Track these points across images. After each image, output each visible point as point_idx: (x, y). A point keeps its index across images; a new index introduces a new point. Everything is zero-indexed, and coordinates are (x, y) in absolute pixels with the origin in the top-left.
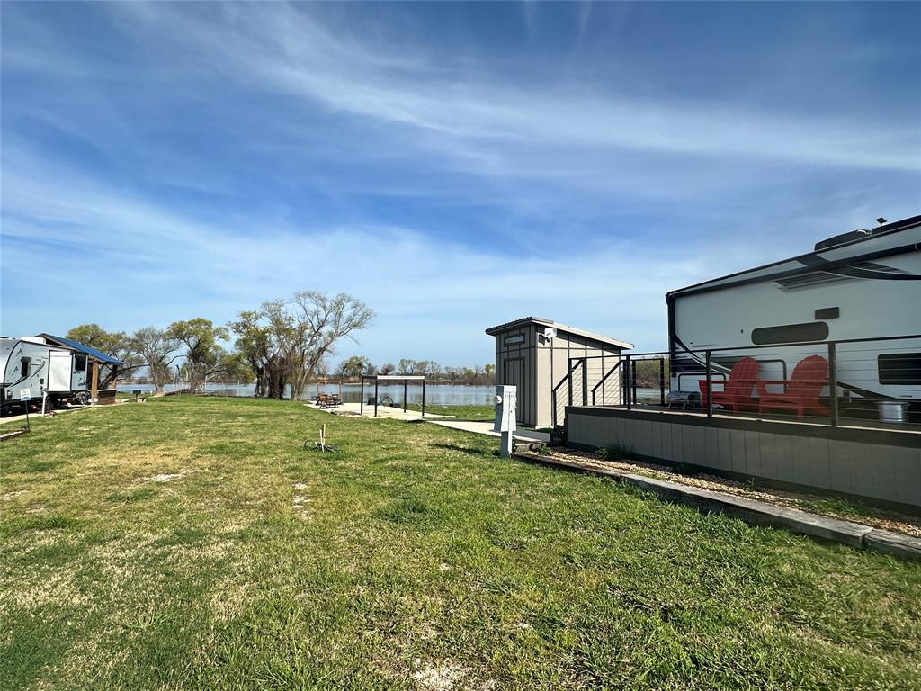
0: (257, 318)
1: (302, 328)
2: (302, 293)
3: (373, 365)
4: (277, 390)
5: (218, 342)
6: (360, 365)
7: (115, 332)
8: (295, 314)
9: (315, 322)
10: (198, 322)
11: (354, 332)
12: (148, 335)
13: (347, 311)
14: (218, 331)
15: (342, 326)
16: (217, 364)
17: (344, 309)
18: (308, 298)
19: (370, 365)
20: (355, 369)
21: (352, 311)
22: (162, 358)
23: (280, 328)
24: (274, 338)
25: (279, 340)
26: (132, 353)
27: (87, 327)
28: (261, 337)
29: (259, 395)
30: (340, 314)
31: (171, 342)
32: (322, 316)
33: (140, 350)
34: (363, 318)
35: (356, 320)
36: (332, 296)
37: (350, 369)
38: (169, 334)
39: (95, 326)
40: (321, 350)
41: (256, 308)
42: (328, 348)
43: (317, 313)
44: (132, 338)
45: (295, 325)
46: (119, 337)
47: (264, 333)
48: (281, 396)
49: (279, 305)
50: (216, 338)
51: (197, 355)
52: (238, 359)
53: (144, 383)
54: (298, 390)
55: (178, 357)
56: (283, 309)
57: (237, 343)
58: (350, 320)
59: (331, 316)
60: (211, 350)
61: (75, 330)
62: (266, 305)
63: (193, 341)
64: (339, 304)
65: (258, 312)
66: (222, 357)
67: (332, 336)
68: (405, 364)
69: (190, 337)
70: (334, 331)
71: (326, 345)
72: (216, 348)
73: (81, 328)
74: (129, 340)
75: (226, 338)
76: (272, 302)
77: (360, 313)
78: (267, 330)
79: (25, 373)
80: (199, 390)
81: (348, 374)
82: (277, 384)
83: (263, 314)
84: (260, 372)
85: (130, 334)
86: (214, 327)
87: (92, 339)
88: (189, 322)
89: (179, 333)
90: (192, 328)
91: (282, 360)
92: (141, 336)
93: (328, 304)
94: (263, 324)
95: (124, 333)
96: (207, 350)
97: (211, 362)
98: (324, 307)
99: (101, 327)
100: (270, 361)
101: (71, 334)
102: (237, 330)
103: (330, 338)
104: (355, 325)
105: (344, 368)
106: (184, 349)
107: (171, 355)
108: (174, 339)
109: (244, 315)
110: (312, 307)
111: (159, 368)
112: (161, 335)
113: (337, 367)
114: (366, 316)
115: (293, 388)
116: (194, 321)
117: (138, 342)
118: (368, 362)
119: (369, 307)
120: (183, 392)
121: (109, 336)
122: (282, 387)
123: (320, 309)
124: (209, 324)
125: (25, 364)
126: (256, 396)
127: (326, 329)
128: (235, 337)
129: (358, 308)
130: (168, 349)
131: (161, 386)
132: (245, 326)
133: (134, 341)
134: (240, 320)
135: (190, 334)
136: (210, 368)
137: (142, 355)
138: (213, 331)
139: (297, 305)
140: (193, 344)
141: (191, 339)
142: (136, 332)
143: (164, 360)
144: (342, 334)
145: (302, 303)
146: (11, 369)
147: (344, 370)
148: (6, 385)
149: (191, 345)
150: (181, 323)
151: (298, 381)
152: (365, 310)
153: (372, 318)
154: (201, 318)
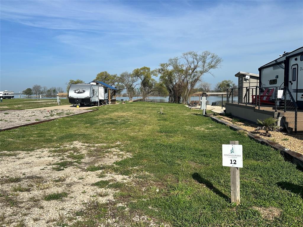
0: (167, 66)
2: (186, 53)
4: (177, 99)
5: (153, 77)
6: (228, 85)
7: (113, 74)
8: (183, 64)
9: (193, 66)
10: (144, 68)
11: (211, 70)
12: (125, 75)
13: (208, 61)
14: (152, 72)
15: (206, 67)
16: (153, 87)
17: (207, 59)
18: (189, 55)
19: (234, 85)
20: (225, 87)
21: (211, 59)
22: (131, 85)
23: (178, 70)
26: (120, 83)
27: (103, 73)
28: (170, 74)
30: (205, 62)
31: (134, 78)
32: (196, 64)
33: (123, 82)
34: (216, 63)
35: (213, 64)
36: (200, 53)
37: (222, 87)
38: (133, 74)
39: (106, 72)
40: (196, 80)
41: (166, 62)
43: (193, 62)
44: (119, 77)
45: (184, 68)
46: (115, 76)
47: (171, 73)
48: (179, 102)
49: (176, 60)
50: (152, 76)
51: (145, 83)
52: (161, 85)
53: (126, 96)
55: (137, 84)
56: (178, 62)
57: (160, 77)
58: (209, 64)
59: (200, 63)
60: (150, 81)
62: (171, 60)
63: (143, 77)
65: (168, 63)
66: (155, 84)
67: (202, 73)
69: (141, 75)
70: (202, 70)
71: (199, 77)
72: (153, 80)
73: (101, 73)
74: (118, 77)
75: (156, 75)
76: (173, 58)
77: (215, 60)
78: (173, 71)
80: (146, 99)
82: (177, 97)
83: (170, 64)
84: (170, 91)
85: (119, 75)
86: (151, 70)
87: (105, 78)
88: (141, 69)
89: (137, 74)
90: (142, 71)
92: (123, 76)
93: (198, 57)
94: (170, 68)
95: (116, 75)
96: (149, 81)
97: (151, 87)
99: (108, 72)
100: (174, 86)
101: (97, 76)
102: (160, 72)
103: (200, 74)
104: (212, 67)
105: (219, 87)
106: (140, 81)
107: (135, 84)
109: (161, 65)
110: (191, 59)
111: (130, 89)
112: (130, 75)
113: (215, 87)
114: (218, 61)
115: (183, 98)
117: (122, 79)
120: (141, 100)
121: (111, 76)
122: (179, 98)
123: (195, 60)
124: (149, 69)
126: (169, 102)
128: (160, 75)
129: (214, 58)
130: (133, 81)
131: (131, 97)
132: (162, 70)
134: (160, 67)
135: (141, 74)
136: (150, 89)
137: (123, 84)
138: (150, 72)
139: (184, 59)
140: (143, 79)
141: (142, 76)
142: (121, 74)
143: (132, 86)
144: (206, 71)
145: (186, 58)
146: (91, 93)
147: (219, 88)
148: (90, 98)
149: (142, 79)
150: (138, 69)
151: (185, 95)
152: (217, 58)
153: (221, 63)
154: (145, 66)
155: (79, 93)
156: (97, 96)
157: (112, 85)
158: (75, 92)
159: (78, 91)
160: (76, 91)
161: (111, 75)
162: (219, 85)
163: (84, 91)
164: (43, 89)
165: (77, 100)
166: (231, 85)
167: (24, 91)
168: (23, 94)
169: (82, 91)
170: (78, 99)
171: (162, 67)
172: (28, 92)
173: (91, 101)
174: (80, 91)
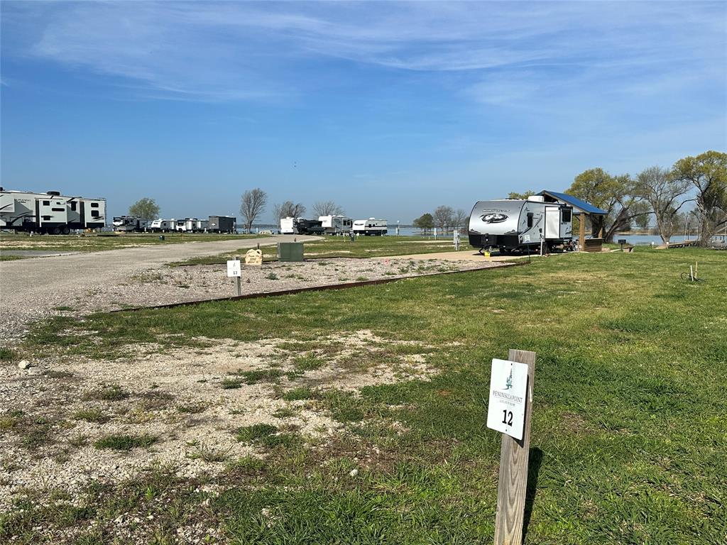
7: (619, 175)
10: (709, 156)
12: (653, 176)
22: (669, 204)
26: (637, 199)
27: (592, 172)
31: (679, 184)
33: (646, 196)
38: (675, 173)
39: (599, 171)
44: (636, 181)
46: (623, 180)
51: (708, 198)
55: (687, 201)
61: (580, 177)
63: (703, 180)
69: (700, 176)
73: (586, 174)
74: (633, 183)
79: (530, 224)
80: (711, 243)
85: (634, 177)
87: (597, 185)
88: (698, 158)
89: (687, 171)
90: (701, 164)
92: (644, 178)
95: (628, 176)
96: (722, 190)
99: (605, 170)
106: (694, 192)
107: (679, 199)
108: (681, 179)
111: (667, 213)
112: (667, 176)
116: (704, 155)
117: (642, 186)
121: (612, 180)
124: (722, 157)
125: (530, 217)
130: (677, 192)
131: (667, 236)
133: (638, 184)
135: (700, 172)
137: (647, 201)
140: (703, 184)
141: (701, 178)
142: (640, 173)
143: (671, 205)
146: (522, 221)
148: (519, 233)
149: (702, 186)
150: (689, 159)
154: (713, 150)
155: (492, 221)
156: (541, 230)
157: (615, 202)
158: (484, 220)
159: (492, 217)
160: (487, 218)
161: (613, 177)
163: (505, 218)
164: (457, 215)
165: (487, 238)
167: (416, 221)
168: (414, 226)
169: (501, 217)
170: (488, 236)
172: (426, 222)
173: (522, 241)
174: (496, 218)
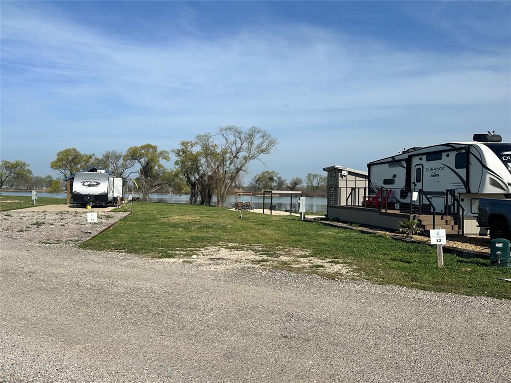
0: (192, 146)
1: (224, 152)
2: (224, 128)
3: (283, 179)
4: (206, 199)
5: (162, 162)
6: (271, 179)
8: (219, 143)
9: (234, 149)
10: (147, 147)
11: (262, 156)
12: (112, 156)
13: (257, 141)
14: (162, 153)
15: (254, 151)
16: (160, 179)
17: (255, 139)
18: (228, 131)
20: (266, 182)
21: (261, 140)
22: (122, 173)
23: (208, 152)
24: (203, 160)
25: (207, 161)
27: (69, 150)
28: (195, 159)
29: (192, 202)
30: (252, 143)
31: (128, 162)
32: (239, 145)
34: (269, 145)
35: (264, 146)
36: (245, 130)
37: (262, 182)
38: (126, 156)
39: (74, 150)
40: (238, 170)
42: (243, 168)
43: (235, 142)
44: (100, 158)
45: (219, 151)
47: (196, 156)
49: (208, 137)
50: (160, 159)
51: (146, 171)
52: (176, 175)
54: (221, 199)
55: (133, 172)
56: (211, 140)
57: (176, 163)
58: (259, 147)
59: (245, 145)
60: (156, 168)
62: (198, 137)
63: (143, 161)
64: (251, 136)
65: (193, 142)
66: (164, 173)
67: (246, 159)
68: (312, 178)
69: (142, 158)
70: (247, 155)
71: (242, 166)
72: (160, 166)
73: (65, 151)
74: (98, 159)
75: (167, 158)
76: (203, 134)
77: (267, 141)
78: (198, 154)
80: (149, 198)
81: (260, 187)
82: (206, 195)
83: (197, 143)
84: (193, 185)
85: (99, 156)
86: (159, 150)
87: (73, 159)
88: (141, 147)
89: (134, 155)
90: (143, 151)
91: (210, 177)
92: (107, 157)
93: (243, 136)
94: (196, 149)
95: (94, 155)
96: (154, 168)
97: (156, 177)
98: (240, 138)
99: (78, 150)
100: (202, 177)
101: (58, 155)
102: (178, 155)
103: (244, 161)
104: (263, 151)
105: (257, 181)
106: (137, 167)
108: (130, 160)
109: (183, 144)
110: (231, 138)
112: (121, 157)
113: (251, 181)
114: (272, 143)
115: (218, 198)
116: (144, 146)
118: (279, 176)
119: (273, 137)
122: (210, 197)
123: (238, 139)
124: (155, 148)
126: (190, 203)
127: (241, 155)
129: (265, 138)
130: (126, 167)
132: (184, 152)
133: (101, 160)
134: (180, 147)
135: (142, 156)
138: (157, 153)
139: (221, 137)
142: (103, 154)
144: (253, 157)
145: (225, 135)
147: (256, 183)
148: (108, 194)
149: (143, 164)
150: (136, 147)
151: (222, 193)
152: (270, 139)
153: (276, 145)
154: (149, 143)
156: (112, 192)
159: (89, 183)
162: (257, 178)
163: (98, 184)
165: (88, 196)
166: (275, 178)
169: (95, 183)
171: (184, 147)
174: (92, 184)
